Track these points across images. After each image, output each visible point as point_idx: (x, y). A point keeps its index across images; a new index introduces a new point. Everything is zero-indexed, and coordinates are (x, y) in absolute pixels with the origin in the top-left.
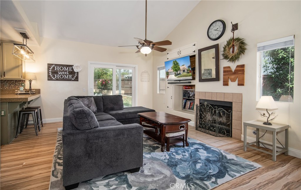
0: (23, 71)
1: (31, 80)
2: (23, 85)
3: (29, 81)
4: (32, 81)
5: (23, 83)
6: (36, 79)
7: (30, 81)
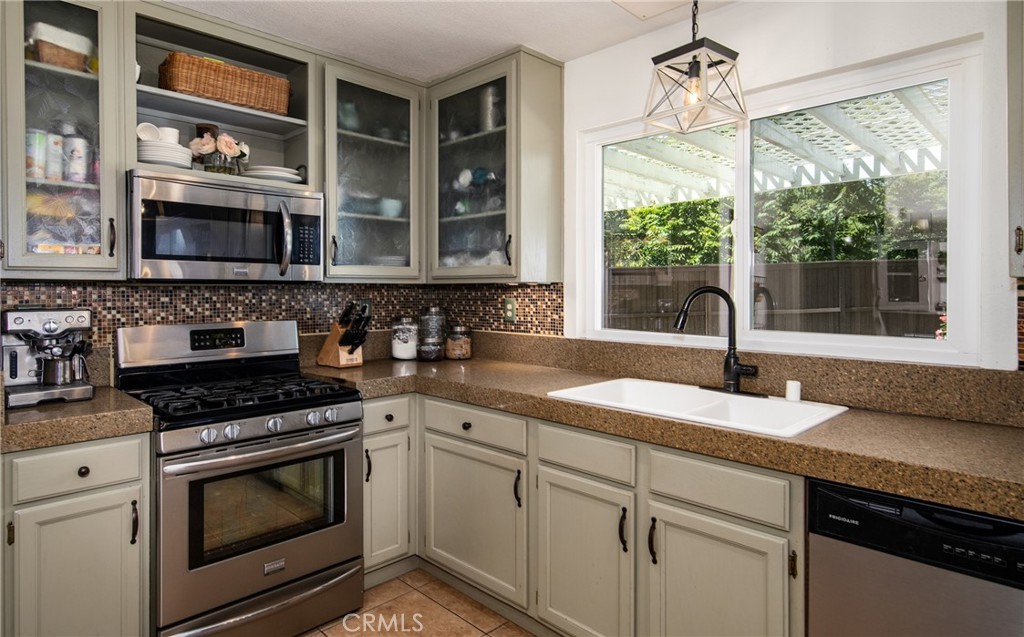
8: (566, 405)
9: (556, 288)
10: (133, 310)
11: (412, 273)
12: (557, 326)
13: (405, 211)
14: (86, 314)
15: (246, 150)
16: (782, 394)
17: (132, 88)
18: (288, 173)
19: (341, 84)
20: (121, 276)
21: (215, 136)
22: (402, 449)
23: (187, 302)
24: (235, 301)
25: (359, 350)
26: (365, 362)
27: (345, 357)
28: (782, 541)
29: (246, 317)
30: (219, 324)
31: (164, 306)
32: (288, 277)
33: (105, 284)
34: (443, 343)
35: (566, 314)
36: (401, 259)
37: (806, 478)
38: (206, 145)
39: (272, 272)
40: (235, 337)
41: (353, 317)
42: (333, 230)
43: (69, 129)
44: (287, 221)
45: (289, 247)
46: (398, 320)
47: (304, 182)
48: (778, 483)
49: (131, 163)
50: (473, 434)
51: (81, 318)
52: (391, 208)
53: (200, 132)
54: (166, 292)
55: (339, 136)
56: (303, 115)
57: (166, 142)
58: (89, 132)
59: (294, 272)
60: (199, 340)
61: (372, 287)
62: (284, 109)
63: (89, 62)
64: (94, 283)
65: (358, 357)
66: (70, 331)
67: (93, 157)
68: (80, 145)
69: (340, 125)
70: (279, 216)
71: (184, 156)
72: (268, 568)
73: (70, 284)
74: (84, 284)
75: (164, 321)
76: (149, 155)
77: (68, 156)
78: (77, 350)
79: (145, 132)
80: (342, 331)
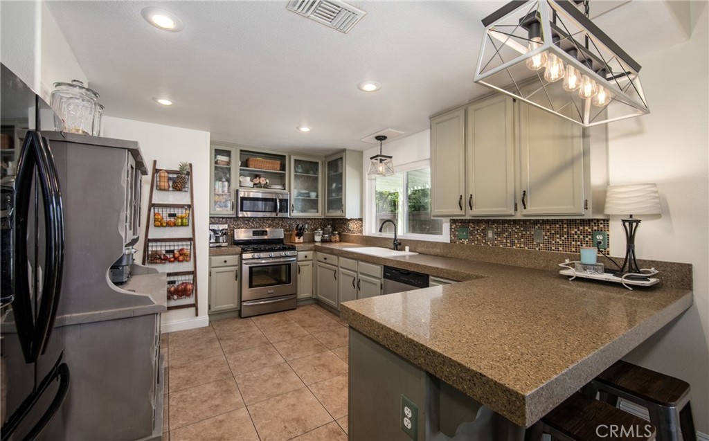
0: (596, 179)
1: (634, 218)
2: (600, 237)
3: (624, 221)
4: (638, 222)
5: (600, 231)
6: (660, 212)
7: (631, 225)
8: (353, 253)
9: (361, 220)
10: (238, 225)
11: (319, 215)
12: (361, 232)
13: (317, 196)
14: (227, 225)
15: (268, 181)
16: (404, 250)
17: (239, 168)
18: (279, 187)
19: (295, 160)
20: (235, 216)
21: (260, 178)
22: (311, 266)
23: (252, 223)
24: (266, 223)
25: (302, 238)
26: (304, 242)
27: (297, 240)
28: (379, 281)
29: (269, 227)
30: (261, 229)
31: (246, 224)
32: (278, 216)
33: (231, 218)
34: (330, 237)
35: (363, 228)
36: (316, 210)
37: (385, 266)
38: (257, 181)
39: (274, 215)
40: (264, 233)
41: (299, 228)
42: (292, 202)
43: (224, 180)
44: (278, 201)
45: (278, 207)
46: (316, 230)
47: (285, 189)
48: (379, 267)
49: (238, 187)
50: (328, 261)
51: (226, 226)
52: (313, 195)
53: (257, 176)
54: (247, 220)
55: (295, 175)
56: (285, 170)
57: (247, 181)
58: (228, 180)
59: (280, 215)
60: (255, 233)
61: (309, 219)
62: (279, 169)
63: (229, 163)
64: (229, 218)
65: (301, 240)
66: (223, 230)
67: (229, 186)
68: (226, 183)
69: (296, 172)
70: (276, 199)
71: (251, 184)
72: (269, 292)
73: (223, 218)
74: (226, 218)
75: (246, 228)
76: (242, 185)
77: (223, 186)
78: (225, 234)
79: (242, 179)
80: (296, 232)
